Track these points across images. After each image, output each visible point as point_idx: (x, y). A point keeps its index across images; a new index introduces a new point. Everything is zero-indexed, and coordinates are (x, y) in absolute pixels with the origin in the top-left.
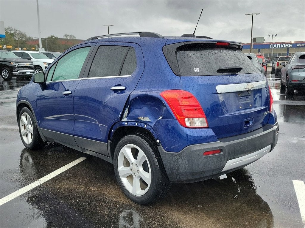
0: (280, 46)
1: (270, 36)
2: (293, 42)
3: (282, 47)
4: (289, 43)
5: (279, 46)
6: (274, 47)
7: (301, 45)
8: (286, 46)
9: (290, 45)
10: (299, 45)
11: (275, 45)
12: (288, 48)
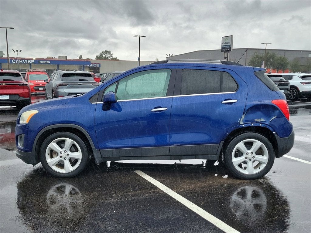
0: (23, 61)
1: (14, 51)
2: (34, 59)
3: (25, 63)
4: (31, 59)
5: (21, 61)
6: (17, 62)
7: (42, 62)
8: (29, 62)
9: (32, 62)
10: (40, 62)
11: (17, 60)
12: (30, 64)
